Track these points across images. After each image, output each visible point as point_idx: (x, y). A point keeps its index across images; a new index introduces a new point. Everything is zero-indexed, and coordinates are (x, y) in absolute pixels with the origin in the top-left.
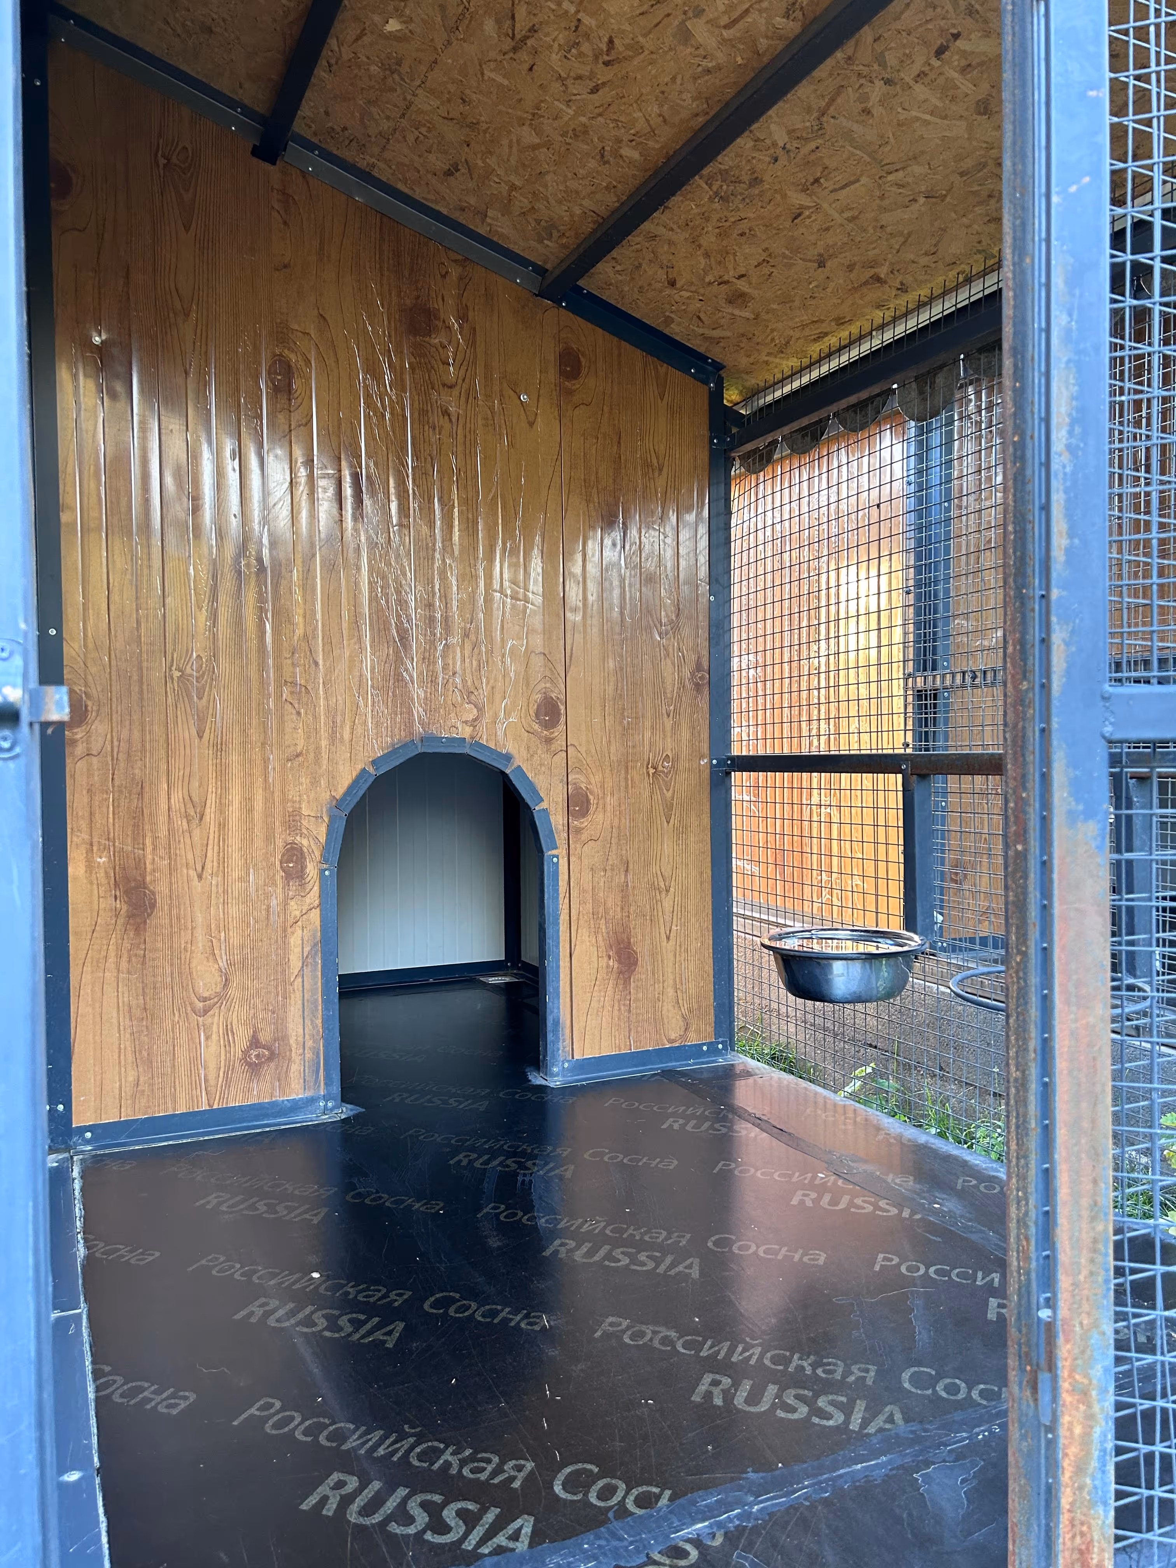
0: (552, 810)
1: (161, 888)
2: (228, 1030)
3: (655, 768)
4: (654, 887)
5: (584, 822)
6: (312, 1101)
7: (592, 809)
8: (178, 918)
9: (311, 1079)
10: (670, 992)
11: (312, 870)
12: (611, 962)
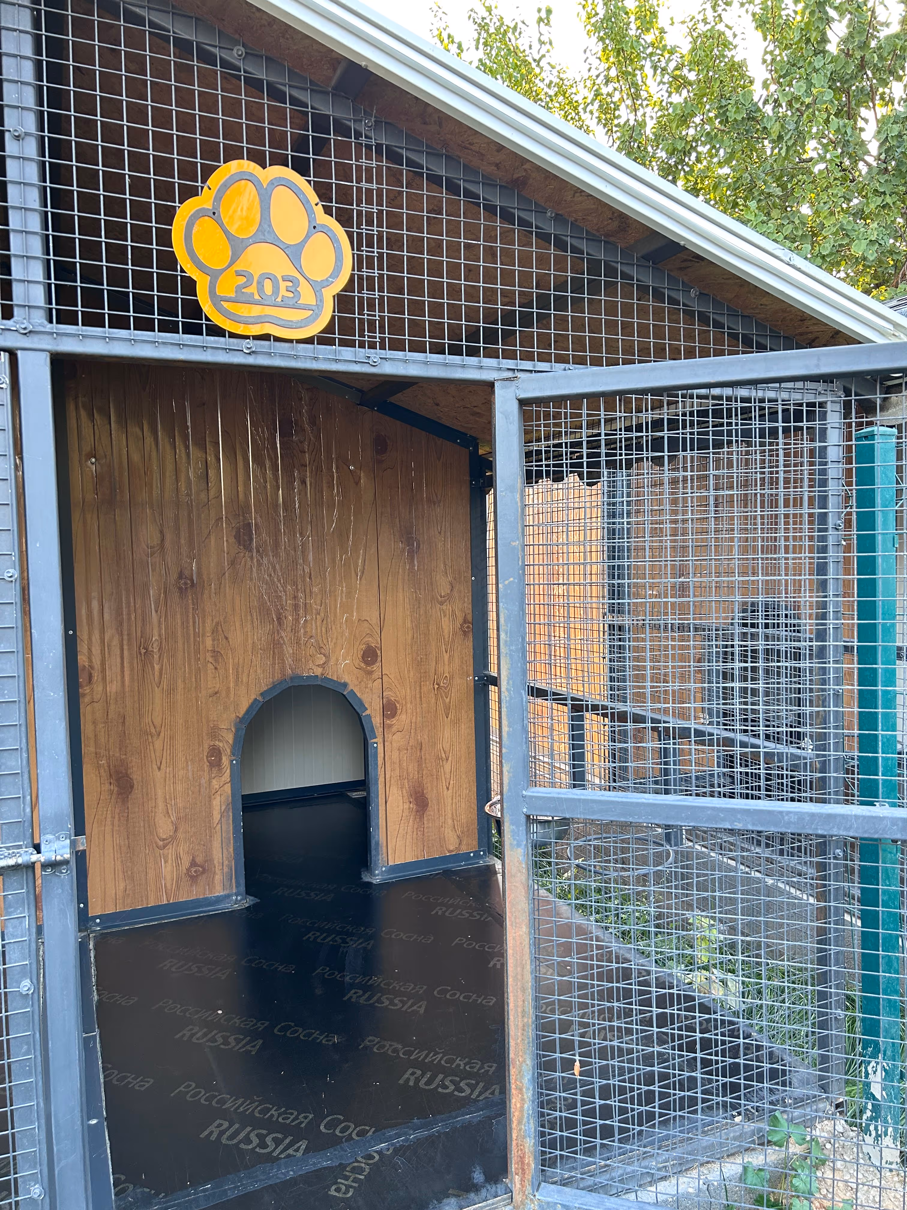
0: (373, 715)
1: (136, 776)
2: (178, 857)
3: (437, 684)
4: (439, 758)
5: (394, 721)
6: (228, 896)
7: (399, 712)
8: (147, 794)
9: (227, 884)
10: (450, 822)
11: (225, 761)
12: (411, 806)
